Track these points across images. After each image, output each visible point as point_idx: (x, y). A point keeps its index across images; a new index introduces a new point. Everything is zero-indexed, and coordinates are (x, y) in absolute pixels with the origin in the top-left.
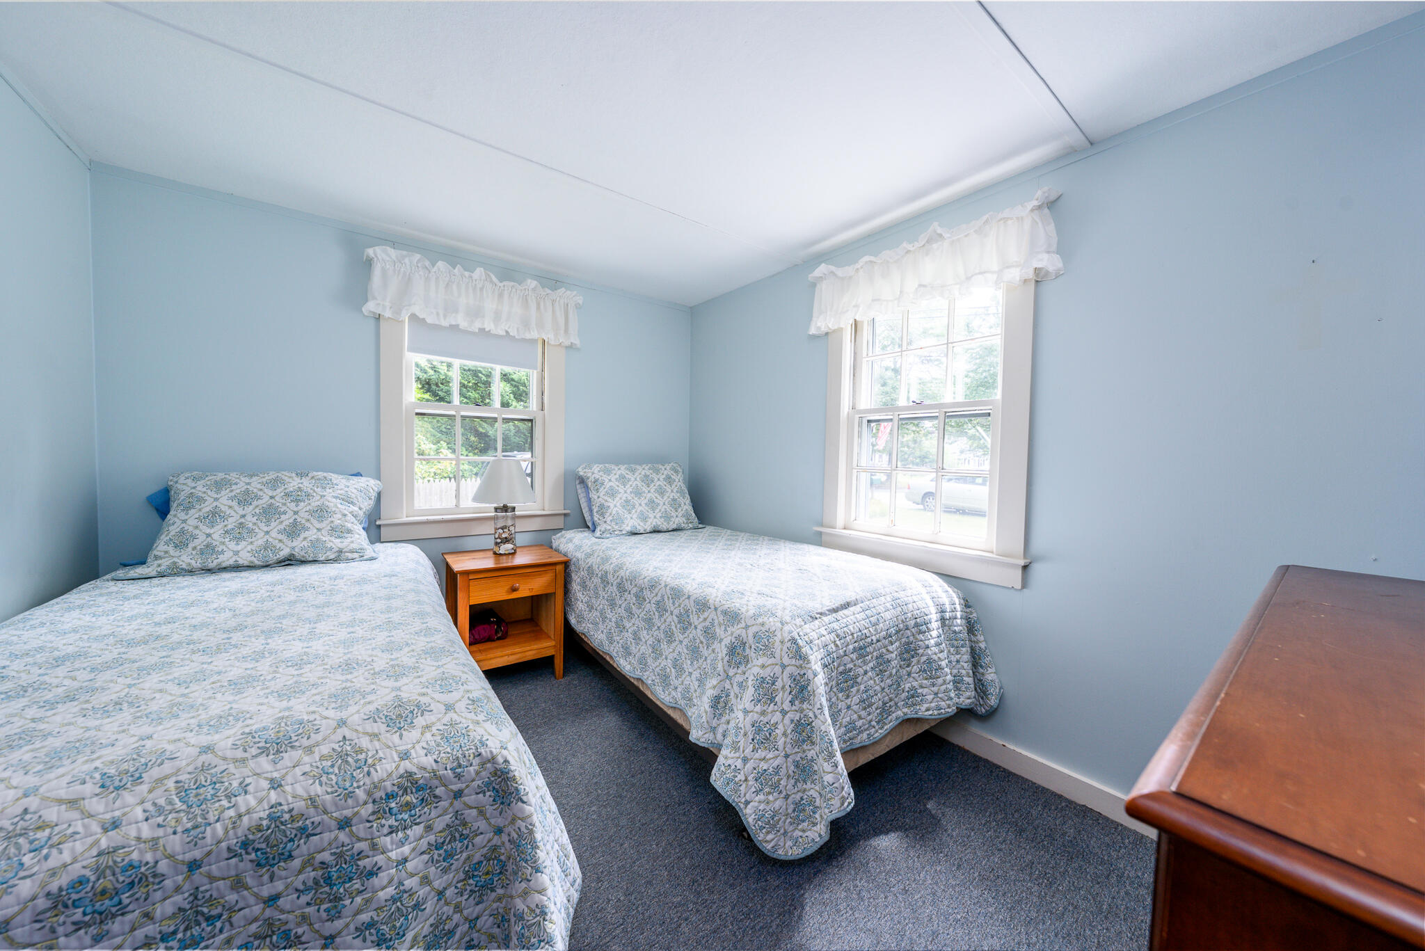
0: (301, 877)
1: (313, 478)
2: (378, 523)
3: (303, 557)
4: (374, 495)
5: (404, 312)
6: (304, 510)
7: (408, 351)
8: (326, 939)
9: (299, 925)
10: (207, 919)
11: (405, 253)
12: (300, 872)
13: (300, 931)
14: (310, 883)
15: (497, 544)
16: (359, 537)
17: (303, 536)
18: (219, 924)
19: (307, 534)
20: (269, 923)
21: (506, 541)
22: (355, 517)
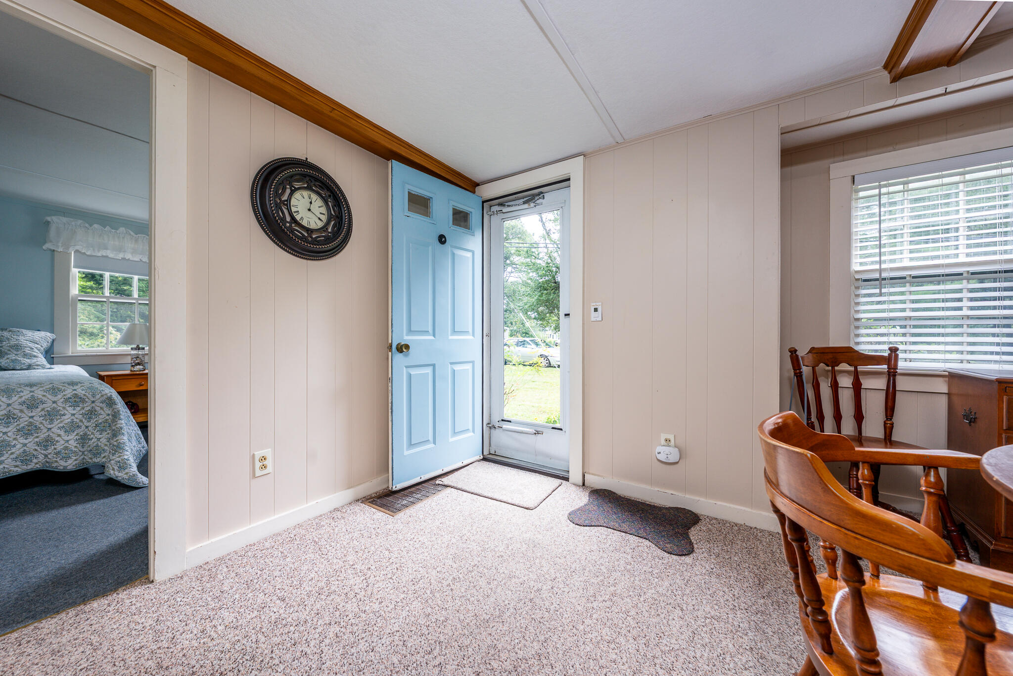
0: (40, 413)
1: (10, 331)
2: (52, 356)
3: (6, 367)
4: (50, 341)
5: (71, 249)
6: (6, 345)
7: (74, 267)
8: (48, 429)
9: (40, 424)
10: (13, 418)
11: (72, 219)
12: (40, 412)
13: (40, 426)
14: (43, 415)
15: (132, 366)
16: (42, 360)
17: (6, 357)
18: (16, 420)
19: (9, 356)
20: (30, 422)
21: (139, 364)
22: (39, 350)
